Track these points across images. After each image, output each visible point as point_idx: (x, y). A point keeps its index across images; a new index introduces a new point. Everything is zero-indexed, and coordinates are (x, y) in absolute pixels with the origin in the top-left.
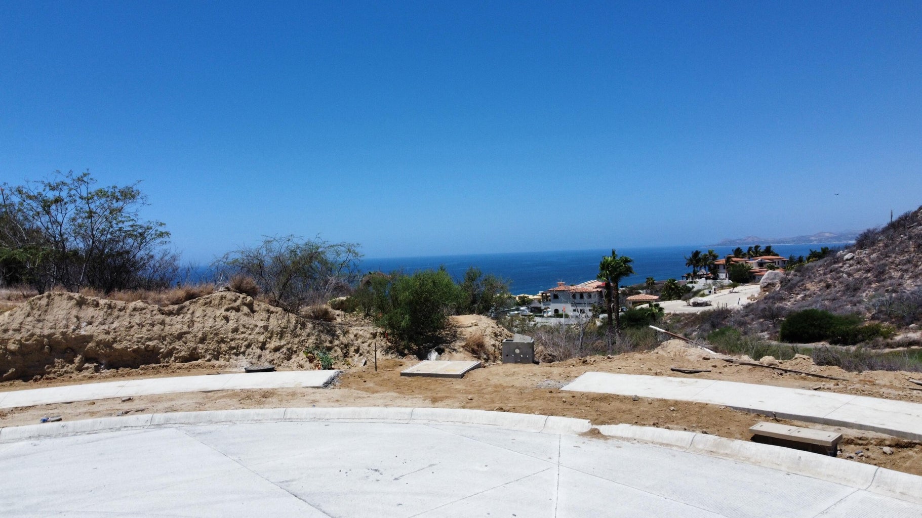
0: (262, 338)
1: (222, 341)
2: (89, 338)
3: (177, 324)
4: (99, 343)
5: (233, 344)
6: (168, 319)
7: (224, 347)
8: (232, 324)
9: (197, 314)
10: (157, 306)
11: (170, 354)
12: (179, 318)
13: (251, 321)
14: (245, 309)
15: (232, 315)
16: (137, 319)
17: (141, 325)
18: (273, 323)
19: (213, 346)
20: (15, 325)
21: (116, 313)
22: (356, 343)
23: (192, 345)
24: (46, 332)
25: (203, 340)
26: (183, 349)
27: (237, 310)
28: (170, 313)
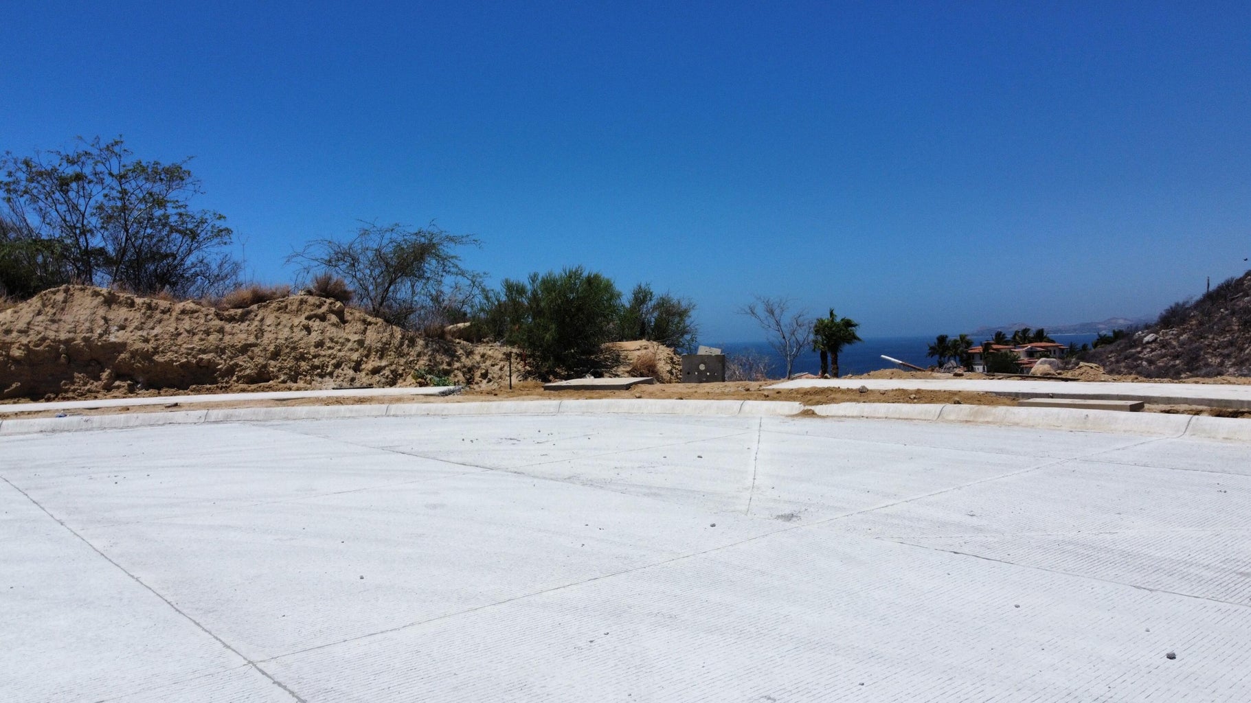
0: (355, 356)
1: (302, 357)
2: (122, 346)
3: (240, 334)
4: (134, 354)
5: (316, 362)
6: (228, 327)
7: (304, 365)
8: (315, 337)
9: (268, 322)
10: (213, 309)
11: (230, 371)
12: (244, 326)
13: (340, 334)
14: (334, 318)
15: (316, 324)
16: (187, 324)
17: (191, 333)
18: (372, 337)
19: (290, 363)
20: (21, 325)
21: (158, 315)
22: (483, 366)
23: (261, 361)
24: (63, 336)
25: (275, 355)
26: (248, 366)
27: (323, 318)
28: (231, 319)
